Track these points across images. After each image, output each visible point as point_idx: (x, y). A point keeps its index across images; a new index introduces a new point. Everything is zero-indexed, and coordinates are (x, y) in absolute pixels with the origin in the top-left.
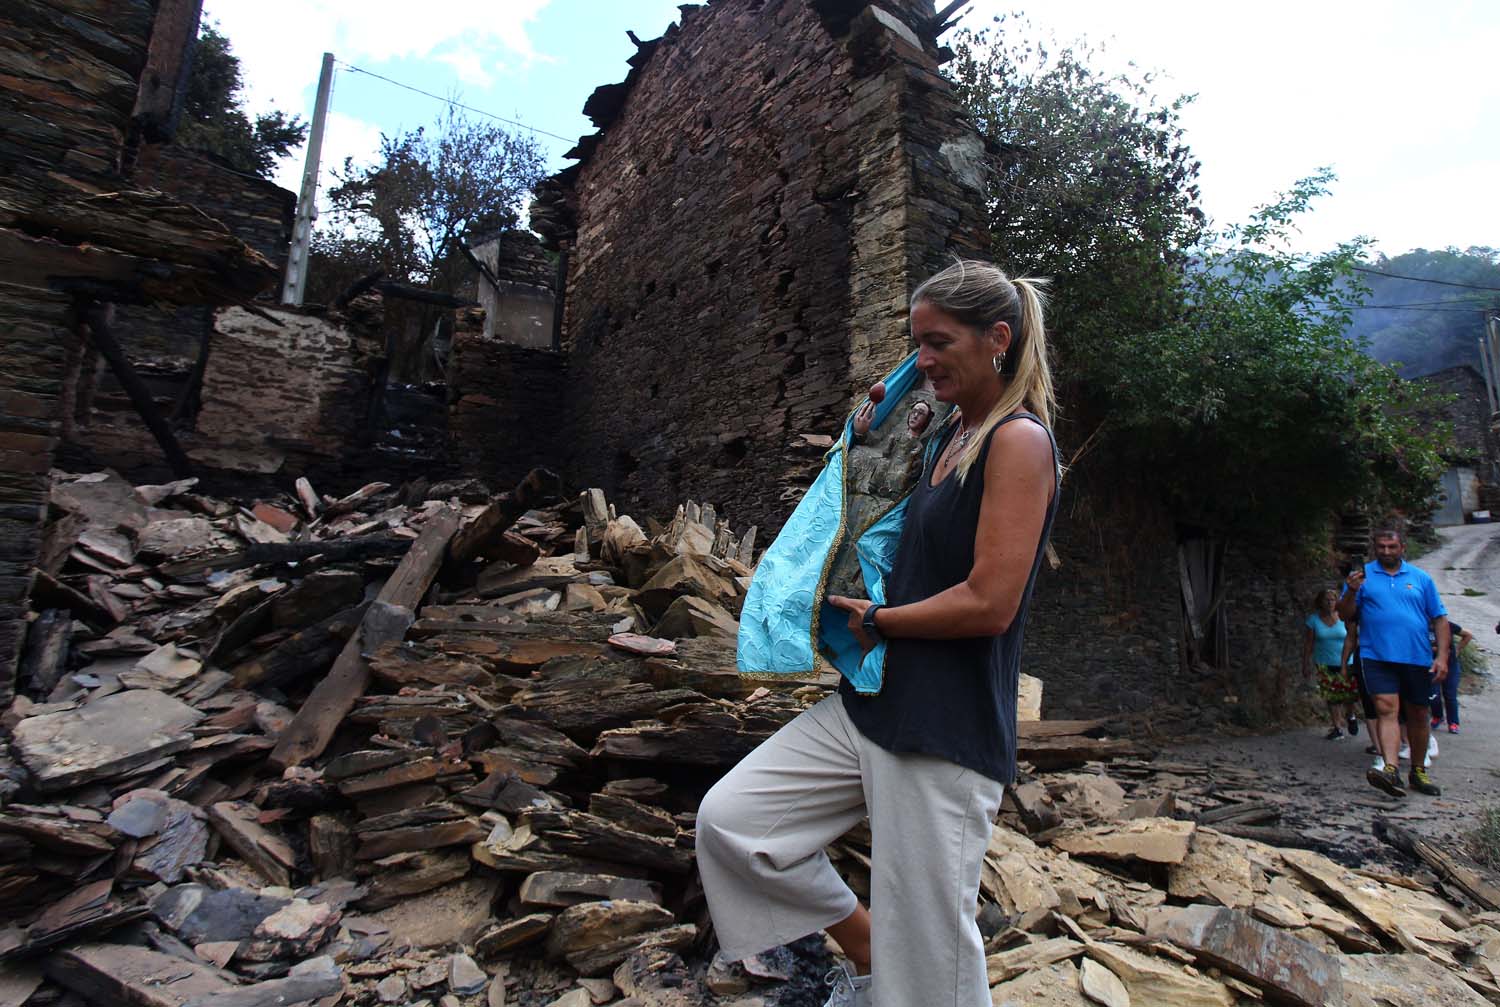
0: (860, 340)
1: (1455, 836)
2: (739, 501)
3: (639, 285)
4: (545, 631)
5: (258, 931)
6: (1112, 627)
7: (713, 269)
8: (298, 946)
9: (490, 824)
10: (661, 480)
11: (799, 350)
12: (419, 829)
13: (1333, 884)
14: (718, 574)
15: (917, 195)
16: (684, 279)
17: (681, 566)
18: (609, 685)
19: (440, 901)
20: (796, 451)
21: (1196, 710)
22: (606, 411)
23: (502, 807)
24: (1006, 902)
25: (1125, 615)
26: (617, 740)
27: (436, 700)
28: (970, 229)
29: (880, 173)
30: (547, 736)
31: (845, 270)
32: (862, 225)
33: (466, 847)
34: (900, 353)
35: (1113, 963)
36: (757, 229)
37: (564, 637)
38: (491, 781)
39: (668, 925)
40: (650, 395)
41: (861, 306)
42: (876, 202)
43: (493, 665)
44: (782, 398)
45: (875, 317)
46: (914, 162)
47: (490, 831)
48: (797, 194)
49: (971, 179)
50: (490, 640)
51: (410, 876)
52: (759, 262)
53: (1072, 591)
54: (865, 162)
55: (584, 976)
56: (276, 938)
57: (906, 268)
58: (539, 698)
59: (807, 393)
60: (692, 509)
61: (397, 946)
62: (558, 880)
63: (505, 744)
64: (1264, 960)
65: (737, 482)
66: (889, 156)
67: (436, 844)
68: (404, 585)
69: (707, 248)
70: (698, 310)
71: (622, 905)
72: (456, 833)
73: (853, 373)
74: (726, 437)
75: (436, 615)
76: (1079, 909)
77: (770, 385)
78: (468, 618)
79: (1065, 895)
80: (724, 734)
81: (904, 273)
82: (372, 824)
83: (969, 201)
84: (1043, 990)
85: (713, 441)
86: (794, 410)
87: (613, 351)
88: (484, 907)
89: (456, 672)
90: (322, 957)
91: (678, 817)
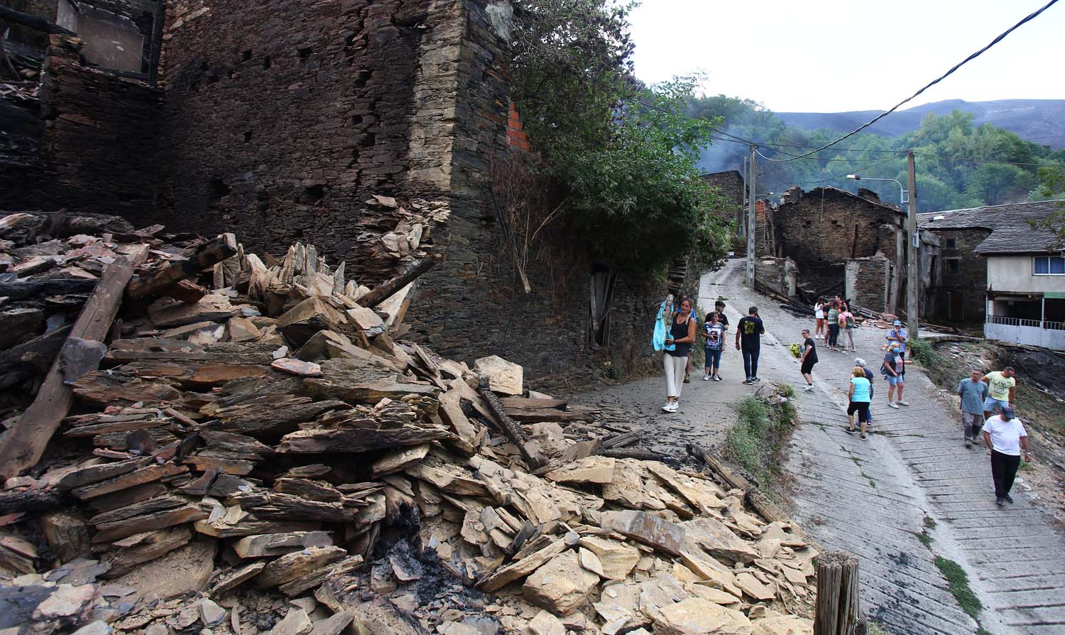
0: (418, 133)
1: (716, 446)
2: (316, 230)
3: (236, 51)
4: (221, 358)
5: (36, 615)
6: (552, 325)
7: (305, 53)
8: (75, 619)
9: (210, 507)
10: (251, 206)
11: (371, 130)
12: (150, 517)
13: (673, 483)
14: (336, 308)
15: (468, 39)
16: (278, 55)
17: (313, 304)
18: (280, 399)
19: (171, 564)
20: (370, 207)
21: (591, 371)
22: (202, 145)
23: (214, 493)
24: (533, 518)
25: (559, 317)
26: (298, 442)
27: (142, 416)
28: (498, 67)
29: (443, 17)
30: (243, 440)
31: (411, 81)
32: (427, 51)
33: (190, 525)
34: (446, 147)
35: (593, 548)
36: (344, 33)
37: (236, 362)
38: (206, 477)
39: (344, 558)
40: (243, 139)
41: (421, 108)
42: (439, 37)
43: (180, 384)
44: (355, 162)
45: (431, 119)
46: (469, 15)
47: (210, 512)
48: (378, 14)
49: (503, 33)
50: (176, 365)
51: (145, 550)
52: (343, 58)
53: (532, 304)
54: (434, 5)
55: (292, 598)
56: (53, 618)
57: (457, 89)
58: (228, 411)
59: (375, 162)
60: (300, 249)
61: (147, 600)
62: (268, 540)
63: (210, 448)
64: (655, 534)
65: (314, 216)
66: (452, 6)
67: (165, 525)
68: (93, 323)
69: (300, 36)
70: (289, 82)
71: (313, 551)
72: (182, 516)
73: (411, 155)
74: (308, 183)
75: (125, 347)
76: (568, 517)
77: (345, 151)
78: (156, 349)
79: (562, 510)
80: (367, 433)
81: (454, 93)
82: (109, 517)
83: (501, 48)
84: (563, 568)
85: (297, 184)
86: (364, 172)
87: (209, 98)
88: (209, 564)
89: (151, 391)
90: (95, 623)
91: (339, 487)
